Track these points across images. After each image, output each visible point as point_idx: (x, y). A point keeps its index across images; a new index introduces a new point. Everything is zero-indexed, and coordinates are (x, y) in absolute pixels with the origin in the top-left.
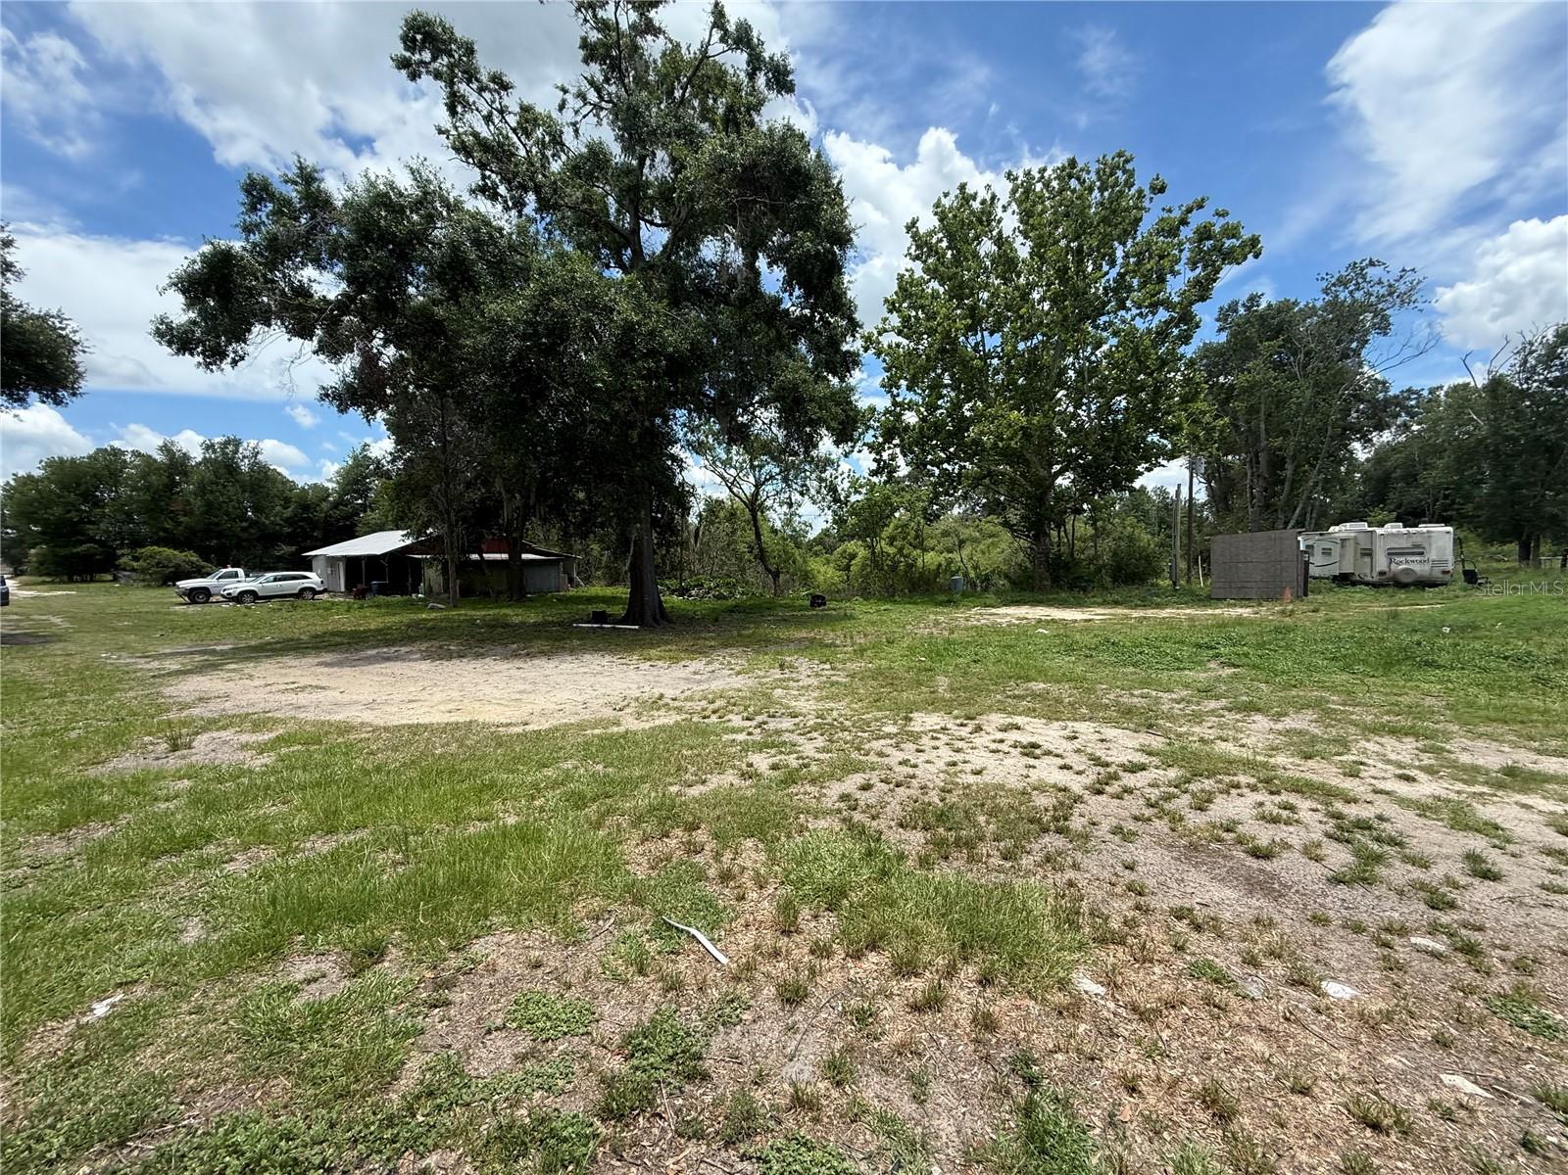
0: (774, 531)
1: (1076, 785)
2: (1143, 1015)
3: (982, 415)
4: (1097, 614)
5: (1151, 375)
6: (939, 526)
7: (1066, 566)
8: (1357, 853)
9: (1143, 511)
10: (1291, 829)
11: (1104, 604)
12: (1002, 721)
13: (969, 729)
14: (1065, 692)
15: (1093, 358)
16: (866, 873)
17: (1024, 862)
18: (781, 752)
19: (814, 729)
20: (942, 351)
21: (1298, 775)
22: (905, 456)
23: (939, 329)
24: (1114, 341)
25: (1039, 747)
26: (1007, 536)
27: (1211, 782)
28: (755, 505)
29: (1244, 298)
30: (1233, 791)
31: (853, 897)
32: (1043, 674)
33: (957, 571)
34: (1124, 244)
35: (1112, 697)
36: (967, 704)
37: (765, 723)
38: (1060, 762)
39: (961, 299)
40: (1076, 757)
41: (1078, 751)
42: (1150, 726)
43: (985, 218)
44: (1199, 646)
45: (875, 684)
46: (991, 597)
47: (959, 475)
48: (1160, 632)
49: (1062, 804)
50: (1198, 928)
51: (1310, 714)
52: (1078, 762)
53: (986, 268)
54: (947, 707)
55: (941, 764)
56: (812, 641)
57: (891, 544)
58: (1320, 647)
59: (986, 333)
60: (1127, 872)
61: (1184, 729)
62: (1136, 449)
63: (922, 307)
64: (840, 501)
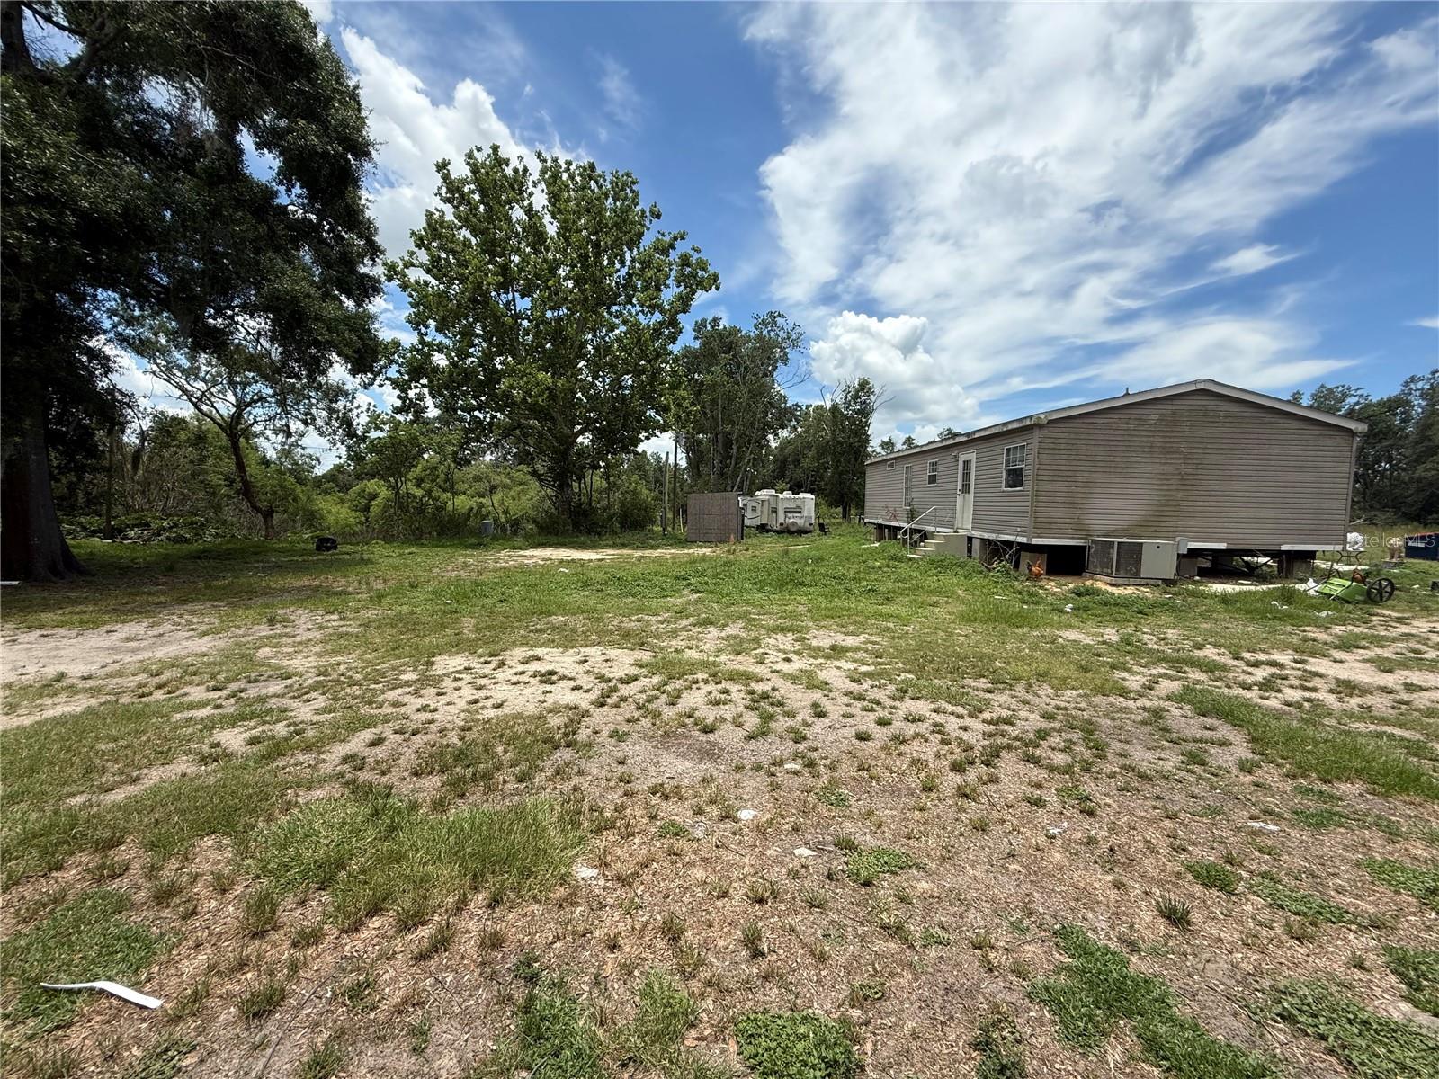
0: (265, 462)
1: (584, 701)
2: (624, 881)
3: (513, 371)
4: (607, 554)
5: (649, 362)
6: (470, 472)
7: (585, 514)
8: (761, 717)
9: (644, 471)
10: (726, 707)
11: (614, 546)
12: (524, 655)
13: (492, 666)
14: (580, 622)
15: (607, 339)
16: (370, 835)
17: (537, 780)
18: (265, 723)
19: (313, 688)
20: (474, 301)
21: (732, 667)
22: (434, 397)
23: (471, 278)
24: (623, 328)
25: (556, 673)
26: (535, 484)
27: (681, 681)
28: (235, 429)
29: (710, 319)
30: (694, 686)
31: (354, 866)
32: (562, 609)
33: (487, 516)
34: (631, 250)
35: (615, 623)
36: (491, 644)
37: (242, 691)
38: (572, 684)
39: (493, 256)
40: (585, 677)
41: (588, 672)
42: (642, 644)
43: (517, 185)
44: (677, 578)
45: (393, 631)
46: (519, 540)
47: (490, 423)
48: (653, 568)
49: (572, 721)
50: (666, 797)
51: (741, 623)
52: (585, 681)
53: (517, 234)
54: (471, 646)
55: (462, 704)
56: (316, 589)
57: (418, 486)
58: (748, 575)
59: (517, 295)
60: (620, 766)
61: (665, 643)
62: (638, 420)
63: (454, 252)
64: (356, 435)
